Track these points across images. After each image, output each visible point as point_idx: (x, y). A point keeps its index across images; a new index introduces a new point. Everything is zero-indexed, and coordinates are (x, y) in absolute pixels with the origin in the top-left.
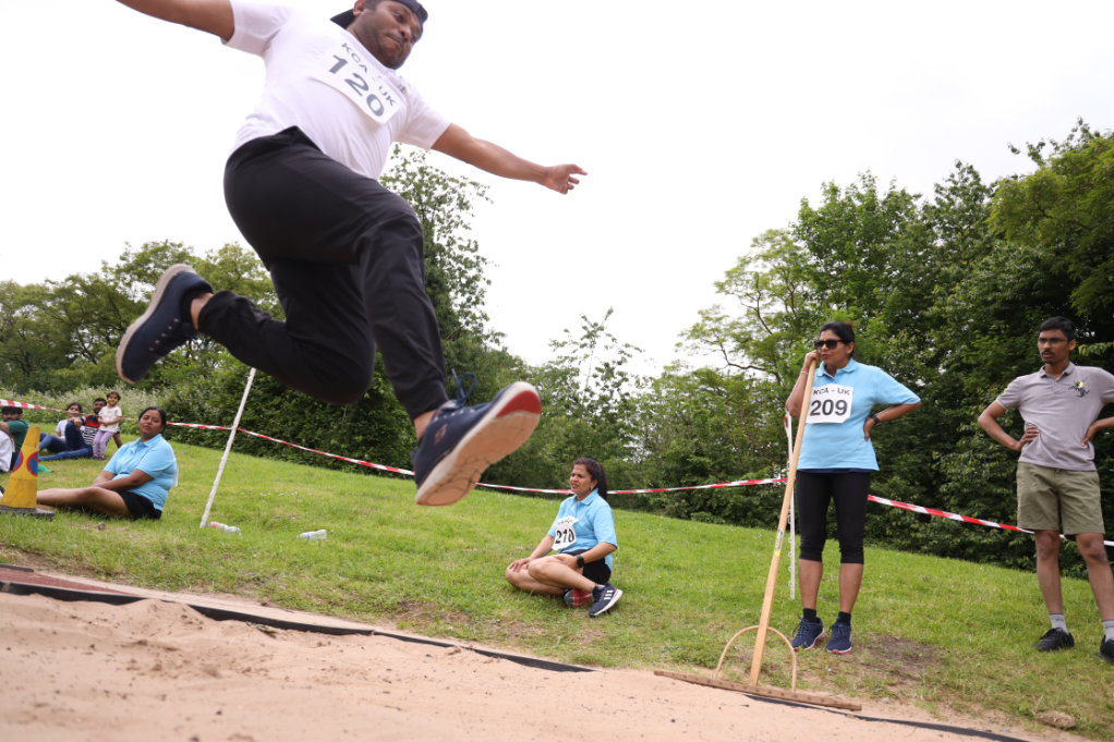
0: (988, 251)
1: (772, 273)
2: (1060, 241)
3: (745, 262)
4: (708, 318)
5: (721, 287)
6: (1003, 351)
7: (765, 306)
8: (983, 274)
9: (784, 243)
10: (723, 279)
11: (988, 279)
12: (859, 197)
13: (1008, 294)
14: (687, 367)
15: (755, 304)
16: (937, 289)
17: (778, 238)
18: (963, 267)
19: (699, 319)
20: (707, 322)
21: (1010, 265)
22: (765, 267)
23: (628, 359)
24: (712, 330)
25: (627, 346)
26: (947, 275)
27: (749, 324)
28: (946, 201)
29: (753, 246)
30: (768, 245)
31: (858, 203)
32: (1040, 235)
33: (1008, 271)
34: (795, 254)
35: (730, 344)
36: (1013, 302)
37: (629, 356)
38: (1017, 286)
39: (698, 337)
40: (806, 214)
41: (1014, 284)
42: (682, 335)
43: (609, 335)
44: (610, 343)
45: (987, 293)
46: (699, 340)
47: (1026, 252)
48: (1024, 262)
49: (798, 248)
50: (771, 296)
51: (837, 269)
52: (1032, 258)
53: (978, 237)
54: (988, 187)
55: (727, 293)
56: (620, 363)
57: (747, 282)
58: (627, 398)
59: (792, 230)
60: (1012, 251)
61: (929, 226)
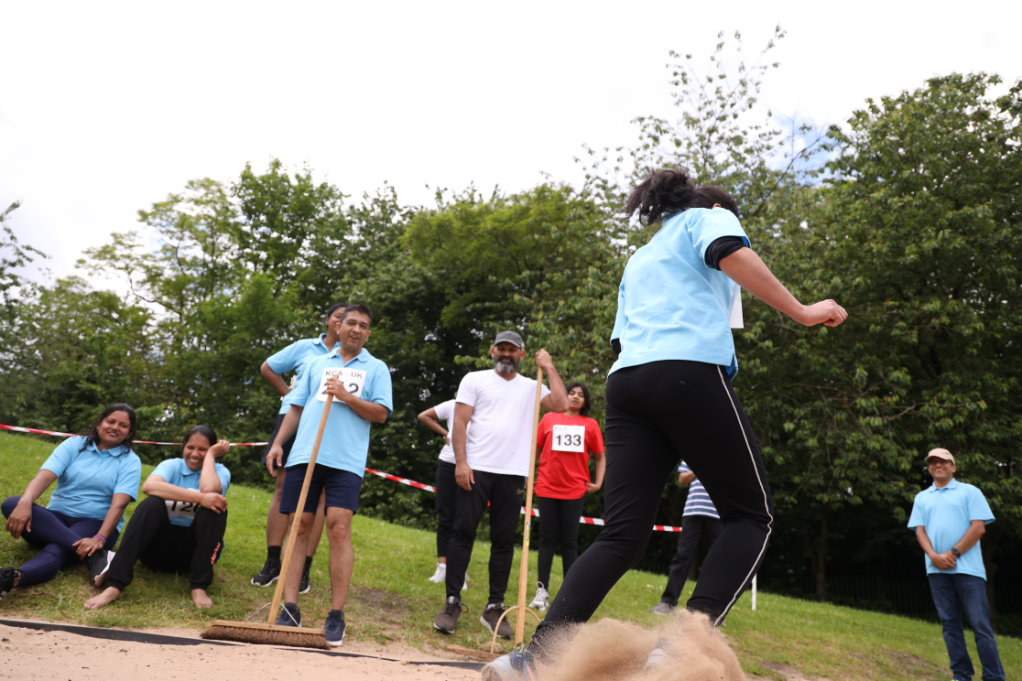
0: (390, 258)
1: (198, 218)
2: (442, 268)
3: (176, 200)
4: (120, 243)
5: (144, 216)
6: (385, 340)
7: (186, 248)
8: (384, 277)
9: (218, 194)
10: (149, 209)
11: (387, 282)
12: (297, 177)
13: (398, 297)
14: (84, 285)
15: (175, 243)
16: (346, 279)
17: (214, 188)
18: (369, 265)
19: (110, 241)
20: (119, 247)
21: (405, 275)
22: (192, 210)
23: (25, 261)
24: (122, 256)
25: (28, 248)
26: (356, 268)
27: (163, 260)
28: (369, 208)
29: (187, 187)
30: (202, 191)
31: (294, 182)
32: (432, 259)
33: (403, 280)
34: (227, 209)
35: (140, 275)
36: (401, 304)
37: (30, 260)
38: (406, 293)
39: (105, 258)
40: (246, 176)
41: (402, 291)
42: (88, 252)
43: (9, 231)
44: (8, 241)
45: (383, 292)
46: (103, 263)
47: (419, 270)
48: (415, 275)
49: (231, 204)
50: (191, 238)
51: (260, 233)
52: (422, 275)
53: (383, 243)
54: (400, 207)
55: (149, 224)
56: (13, 265)
57: (173, 219)
58: (14, 304)
59: (232, 185)
60: (409, 265)
61: (351, 223)
